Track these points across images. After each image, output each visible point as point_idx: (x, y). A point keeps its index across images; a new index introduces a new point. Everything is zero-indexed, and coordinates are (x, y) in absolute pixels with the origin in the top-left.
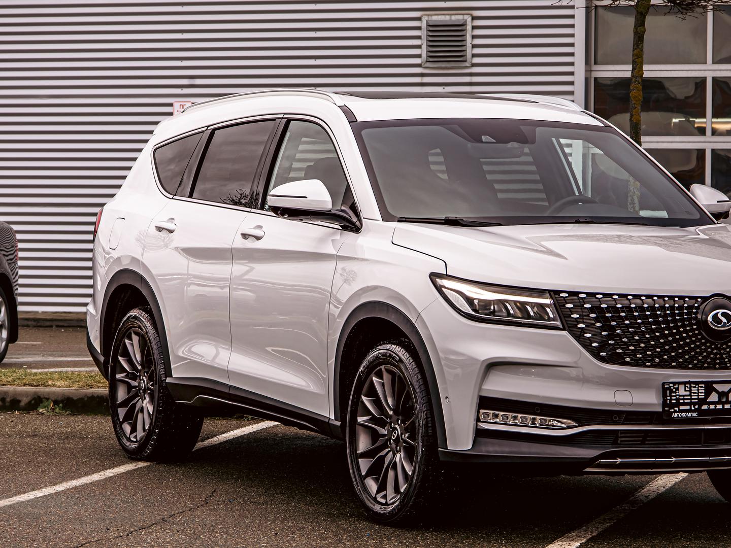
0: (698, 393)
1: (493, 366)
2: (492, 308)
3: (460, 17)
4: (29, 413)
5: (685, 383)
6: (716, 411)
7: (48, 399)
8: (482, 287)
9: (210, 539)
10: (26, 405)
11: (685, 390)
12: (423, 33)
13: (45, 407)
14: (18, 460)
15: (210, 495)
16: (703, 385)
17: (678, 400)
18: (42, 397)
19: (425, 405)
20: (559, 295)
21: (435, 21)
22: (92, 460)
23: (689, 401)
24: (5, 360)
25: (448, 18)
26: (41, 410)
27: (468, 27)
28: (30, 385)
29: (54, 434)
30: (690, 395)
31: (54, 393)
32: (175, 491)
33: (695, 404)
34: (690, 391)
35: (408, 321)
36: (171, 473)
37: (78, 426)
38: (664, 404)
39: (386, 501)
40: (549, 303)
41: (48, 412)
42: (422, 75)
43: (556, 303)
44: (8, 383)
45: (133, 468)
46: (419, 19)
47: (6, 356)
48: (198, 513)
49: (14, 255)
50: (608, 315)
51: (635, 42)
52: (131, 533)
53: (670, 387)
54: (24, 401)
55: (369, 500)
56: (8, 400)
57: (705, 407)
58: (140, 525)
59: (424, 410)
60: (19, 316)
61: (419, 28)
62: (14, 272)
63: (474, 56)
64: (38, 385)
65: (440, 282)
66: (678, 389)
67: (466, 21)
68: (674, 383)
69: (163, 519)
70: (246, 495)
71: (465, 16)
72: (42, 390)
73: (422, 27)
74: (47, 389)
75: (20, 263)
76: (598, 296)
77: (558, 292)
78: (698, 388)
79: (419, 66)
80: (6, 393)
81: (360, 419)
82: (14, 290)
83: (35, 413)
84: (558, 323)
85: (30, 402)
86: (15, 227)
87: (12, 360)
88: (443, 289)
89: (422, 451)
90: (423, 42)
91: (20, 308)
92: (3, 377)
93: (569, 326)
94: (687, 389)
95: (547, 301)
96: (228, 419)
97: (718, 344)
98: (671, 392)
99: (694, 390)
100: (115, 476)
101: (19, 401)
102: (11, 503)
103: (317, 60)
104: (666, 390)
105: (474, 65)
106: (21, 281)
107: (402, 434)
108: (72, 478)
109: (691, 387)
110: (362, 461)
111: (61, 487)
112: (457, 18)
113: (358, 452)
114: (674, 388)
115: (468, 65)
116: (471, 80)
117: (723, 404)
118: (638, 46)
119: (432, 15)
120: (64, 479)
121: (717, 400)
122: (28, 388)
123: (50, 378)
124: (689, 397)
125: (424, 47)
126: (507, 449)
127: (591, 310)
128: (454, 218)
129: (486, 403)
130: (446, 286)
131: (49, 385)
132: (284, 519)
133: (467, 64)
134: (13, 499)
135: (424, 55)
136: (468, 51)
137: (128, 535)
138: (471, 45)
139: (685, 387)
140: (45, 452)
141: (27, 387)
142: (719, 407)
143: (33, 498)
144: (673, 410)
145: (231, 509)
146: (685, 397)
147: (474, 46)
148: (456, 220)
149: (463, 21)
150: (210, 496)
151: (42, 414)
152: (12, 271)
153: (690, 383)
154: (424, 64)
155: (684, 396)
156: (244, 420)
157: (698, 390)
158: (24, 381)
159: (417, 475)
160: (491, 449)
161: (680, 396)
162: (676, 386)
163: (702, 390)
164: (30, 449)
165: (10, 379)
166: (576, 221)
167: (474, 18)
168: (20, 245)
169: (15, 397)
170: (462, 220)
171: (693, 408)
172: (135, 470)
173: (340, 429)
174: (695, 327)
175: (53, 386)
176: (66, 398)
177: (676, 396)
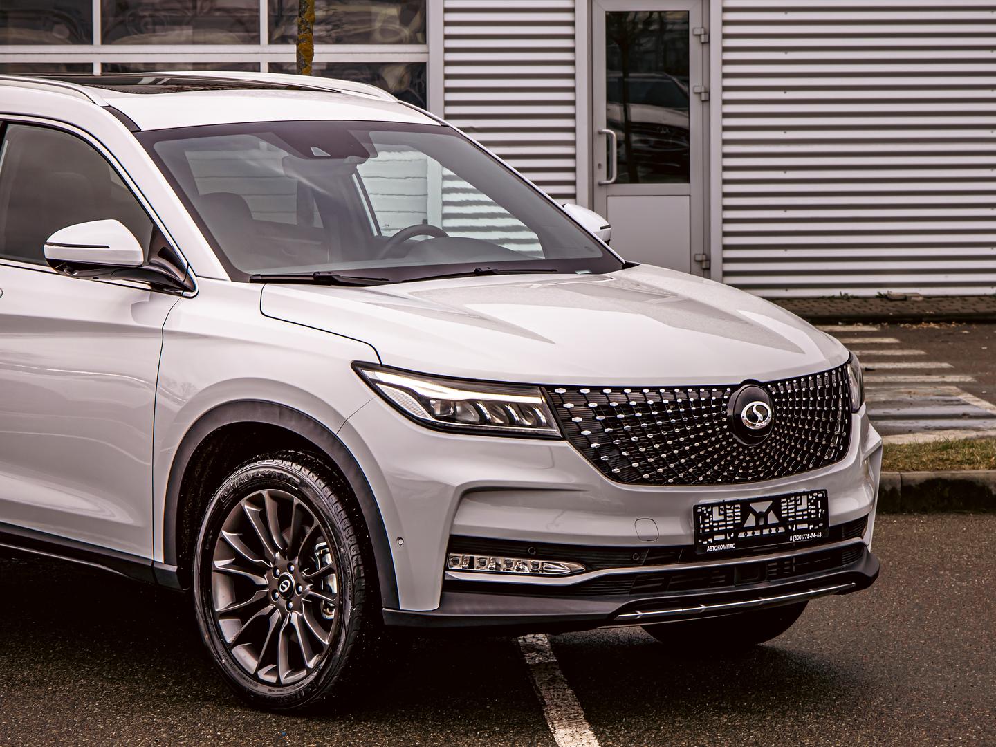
0: (734, 516)
1: (472, 492)
2: (452, 410)
5: (718, 505)
6: (754, 540)
8: (440, 382)
11: (720, 514)
16: (739, 506)
17: (711, 527)
19: (354, 547)
20: (554, 392)
23: (724, 528)
30: (725, 520)
33: (730, 532)
34: (725, 514)
35: (324, 429)
38: (697, 535)
39: (279, 679)
40: (541, 402)
43: (551, 403)
50: (621, 416)
53: (703, 511)
55: (244, 678)
57: (741, 535)
59: (353, 554)
65: (369, 374)
66: (711, 513)
68: (707, 506)
76: (605, 391)
77: (552, 388)
78: (734, 510)
81: (218, 564)
84: (555, 431)
88: (378, 385)
89: (352, 612)
93: (570, 433)
94: (722, 512)
95: (537, 400)
97: (751, 449)
98: (705, 517)
99: (729, 513)
104: (699, 515)
107: (298, 585)
109: (725, 509)
110: (224, 622)
113: (217, 610)
114: (707, 512)
117: (761, 528)
121: (754, 524)
124: (724, 523)
126: (491, 607)
127: (597, 411)
128: (328, 274)
129: (459, 544)
130: (385, 381)
139: (719, 509)
142: (757, 533)
144: (706, 542)
146: (720, 524)
148: (331, 277)
153: (724, 503)
155: (718, 522)
157: (734, 512)
159: (344, 646)
160: (467, 607)
161: (714, 522)
162: (709, 510)
163: (738, 512)
166: (476, 270)
170: (338, 276)
171: (728, 538)
173: (176, 577)
174: (725, 427)
177: (709, 523)
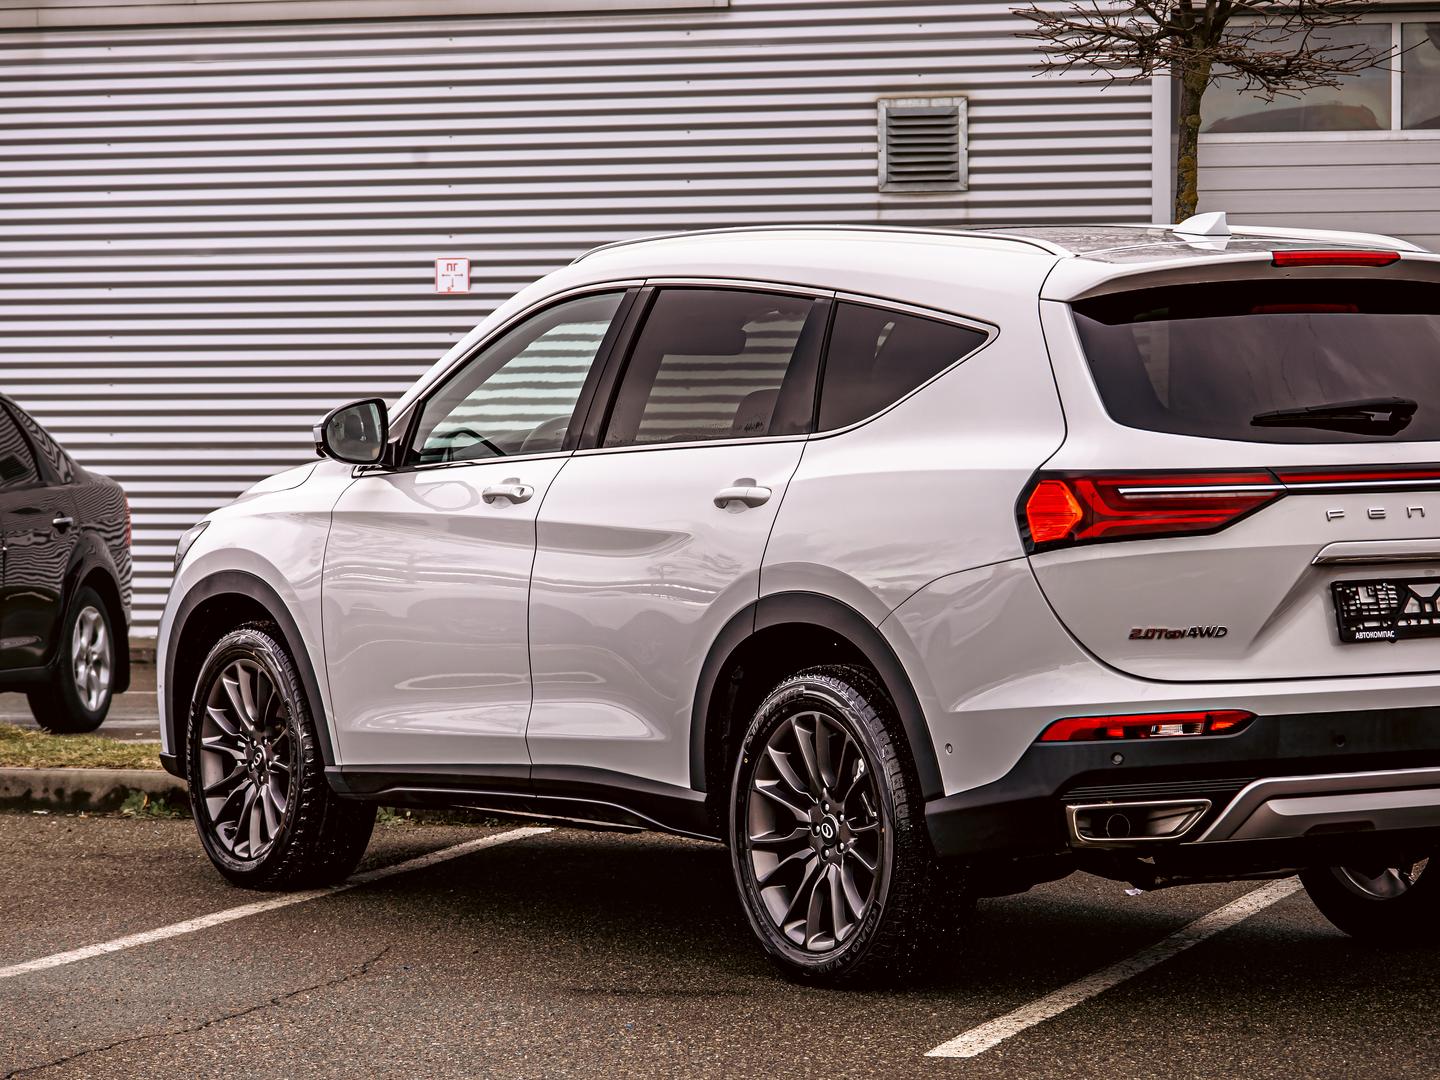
3: (947, 102)
4: (104, 816)
7: (138, 791)
9: (344, 1035)
10: (100, 801)
12: (880, 131)
13: (134, 804)
14: (57, 898)
15: (375, 957)
18: (128, 786)
21: (903, 109)
22: (190, 896)
24: (105, 725)
25: (924, 103)
26: (126, 811)
27: (960, 120)
28: (109, 766)
29: (139, 851)
31: (150, 779)
32: (315, 951)
36: (321, 920)
37: (184, 838)
41: (138, 813)
42: (879, 207)
44: (72, 762)
45: (257, 911)
46: (873, 106)
47: (107, 717)
48: (340, 989)
49: (123, 538)
51: (1182, 143)
52: (207, 1025)
54: (98, 794)
56: (69, 792)
58: (227, 1011)
60: (132, 646)
61: (873, 123)
62: (123, 567)
63: (971, 171)
64: (122, 767)
67: (957, 108)
69: (273, 1001)
70: (439, 957)
71: (955, 99)
72: (128, 774)
73: (879, 121)
74: (138, 773)
75: (135, 550)
79: (873, 190)
80: (64, 780)
82: (122, 597)
83: (116, 815)
85: (107, 797)
86: (127, 487)
87: (121, 722)
90: (881, 148)
91: (134, 632)
92: (63, 752)
96: (457, 824)
100: (220, 925)
101: (88, 795)
102: (15, 974)
103: (691, 182)
105: (971, 188)
106: (136, 583)
108: (141, 930)
111: (112, 946)
112: (940, 103)
115: (962, 188)
116: (967, 214)
118: (1187, 149)
119: (895, 99)
120: (125, 931)
122: (104, 772)
123: (145, 754)
125: (883, 156)
131: (142, 767)
132: (491, 1000)
133: (959, 186)
134: (21, 966)
135: (883, 171)
136: (960, 163)
137: (201, 1028)
138: (966, 152)
140: (110, 883)
141: (103, 770)
143: (57, 964)
145: (403, 983)
147: (971, 154)
149: (953, 109)
150: (376, 960)
151: (128, 817)
152: (118, 565)
154: (883, 187)
156: (485, 826)
158: (99, 759)
164: (85, 878)
165: (75, 755)
167: (971, 104)
168: (135, 519)
169: (81, 786)
172: (259, 915)
175: (150, 768)
176: (171, 787)
